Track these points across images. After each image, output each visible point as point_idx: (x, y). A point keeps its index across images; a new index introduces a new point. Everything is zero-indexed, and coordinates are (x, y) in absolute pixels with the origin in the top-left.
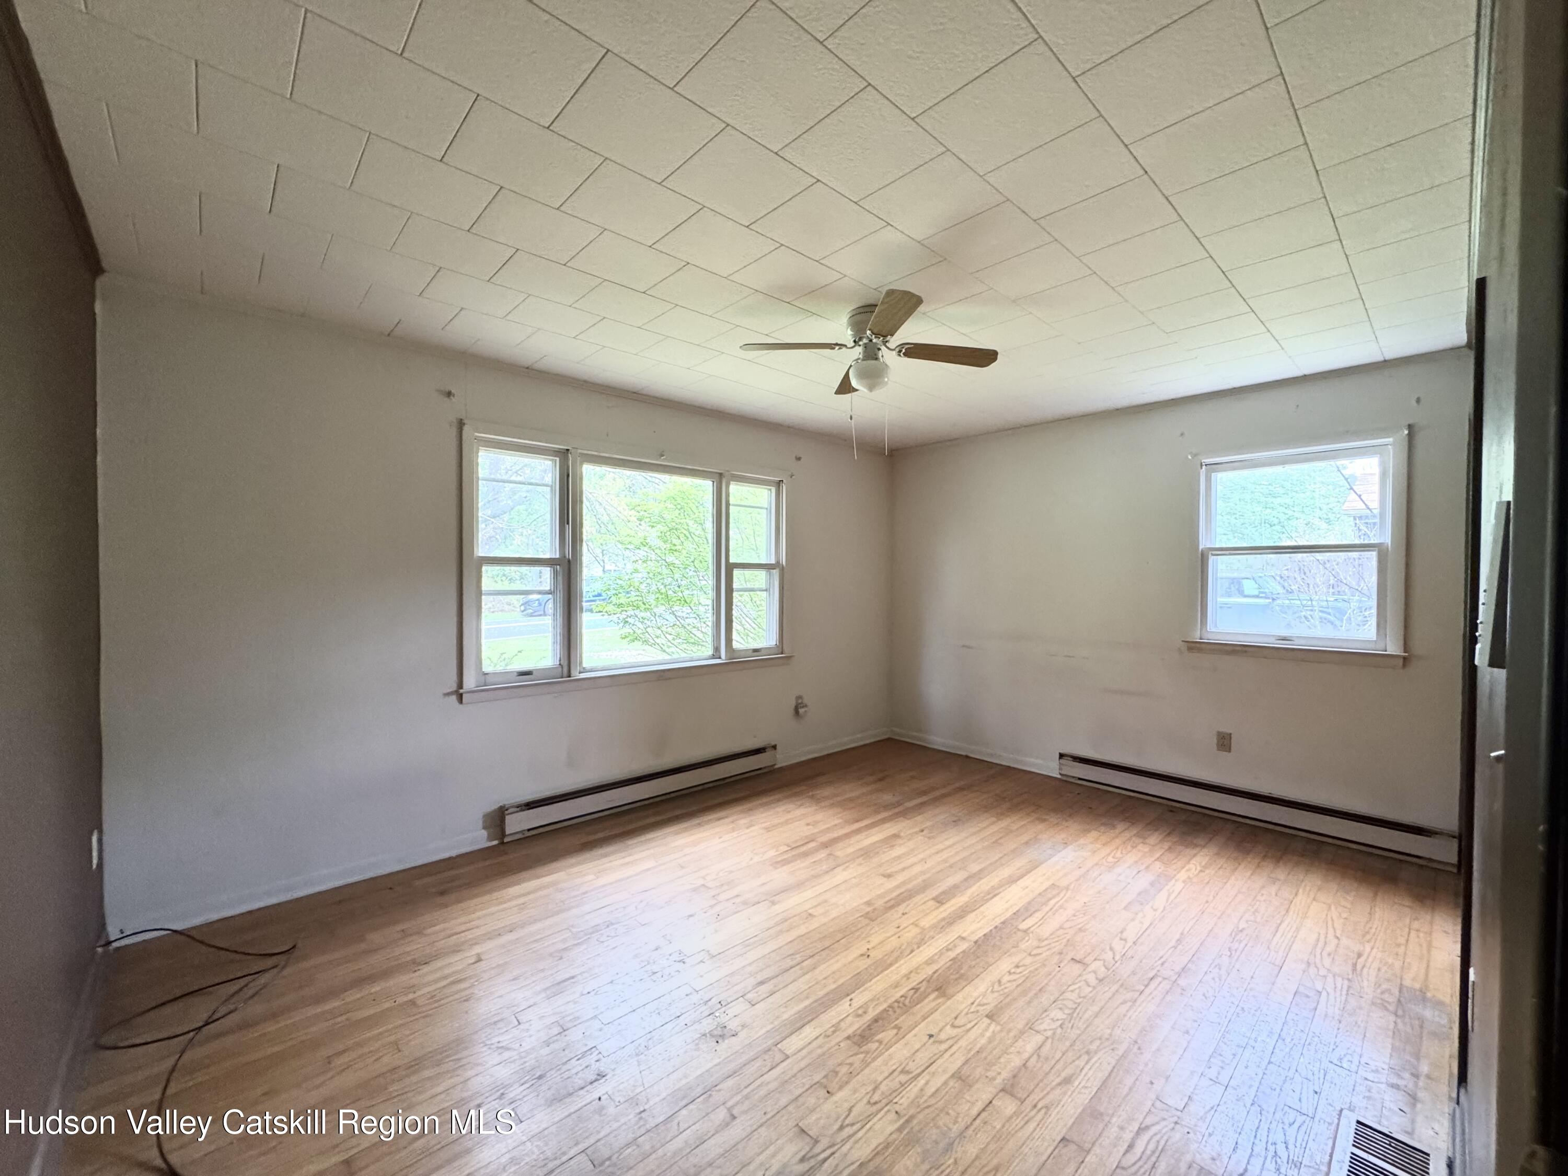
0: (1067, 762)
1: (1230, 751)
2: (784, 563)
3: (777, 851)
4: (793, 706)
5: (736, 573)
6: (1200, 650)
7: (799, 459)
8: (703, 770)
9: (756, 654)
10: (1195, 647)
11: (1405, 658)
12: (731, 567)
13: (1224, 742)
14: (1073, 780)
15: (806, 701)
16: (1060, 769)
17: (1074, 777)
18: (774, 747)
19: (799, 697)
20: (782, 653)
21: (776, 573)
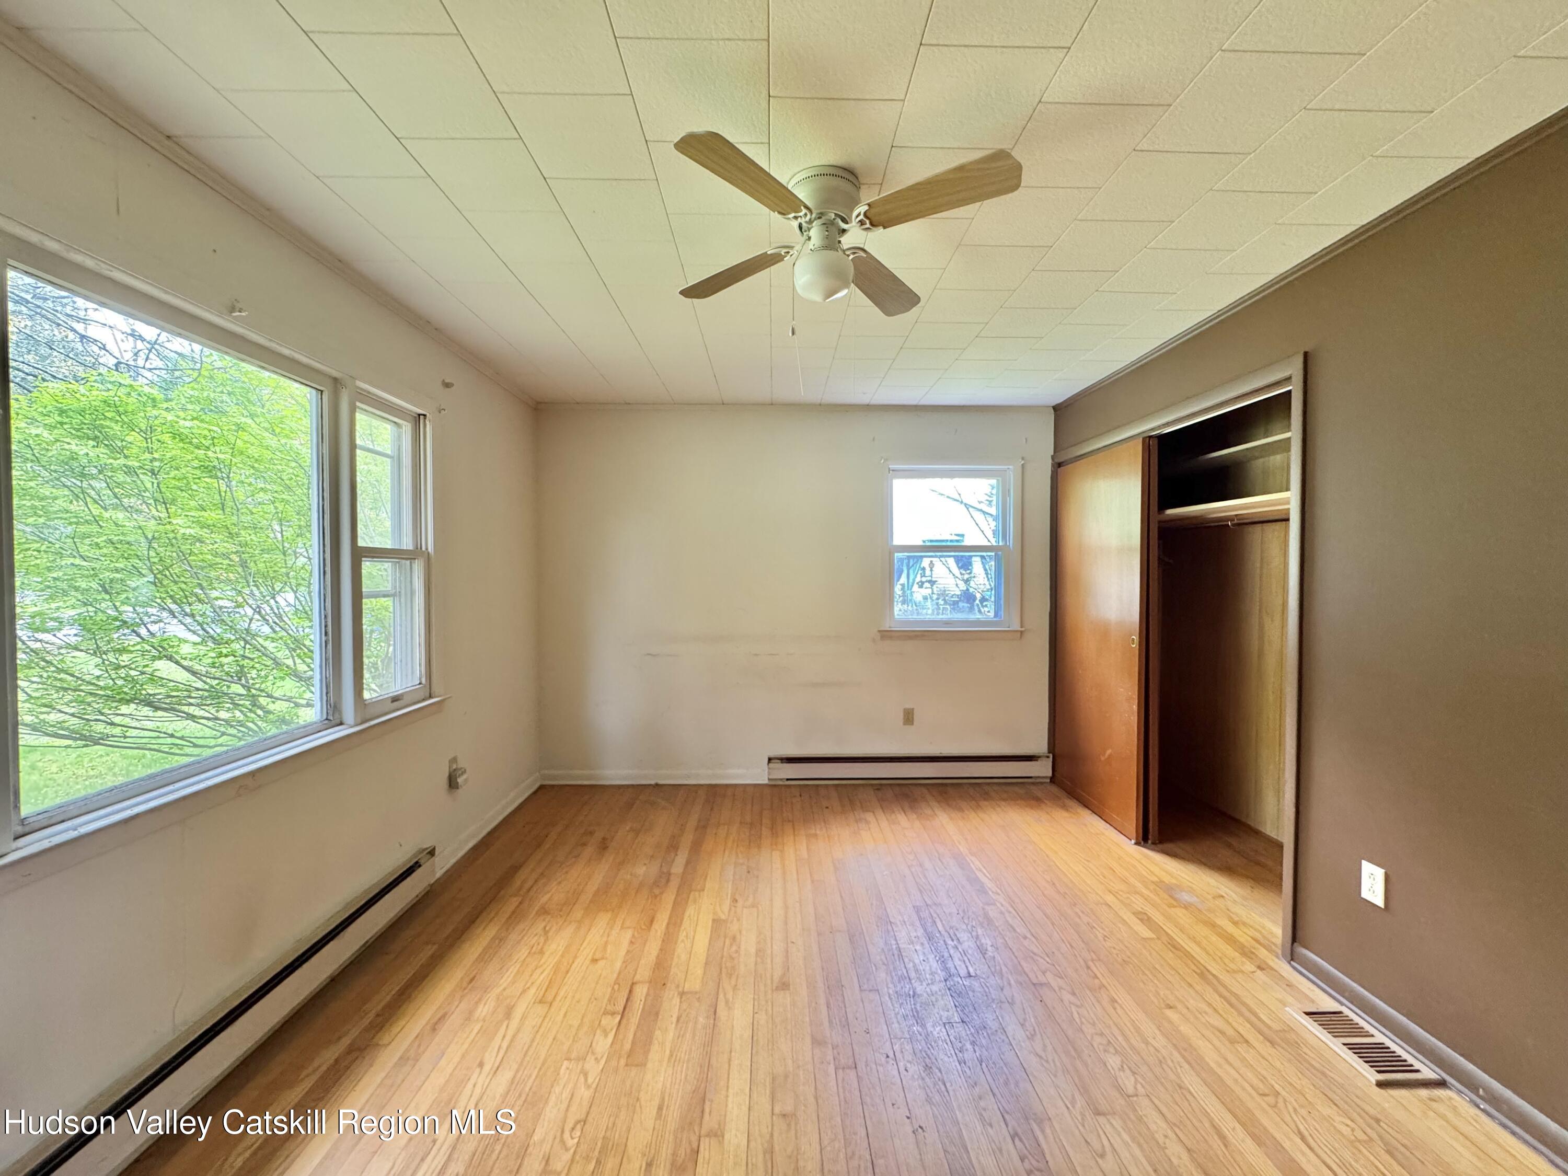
0: (777, 765)
1: (913, 724)
2: (431, 549)
3: (606, 1034)
4: (447, 774)
5: (368, 567)
6: (891, 638)
7: (447, 385)
8: (331, 944)
9: (395, 703)
10: (886, 635)
11: (1022, 632)
12: (359, 554)
13: (908, 717)
14: (781, 783)
15: (462, 763)
16: (769, 774)
17: (781, 780)
18: (432, 853)
19: (454, 760)
20: (431, 697)
21: (418, 567)
